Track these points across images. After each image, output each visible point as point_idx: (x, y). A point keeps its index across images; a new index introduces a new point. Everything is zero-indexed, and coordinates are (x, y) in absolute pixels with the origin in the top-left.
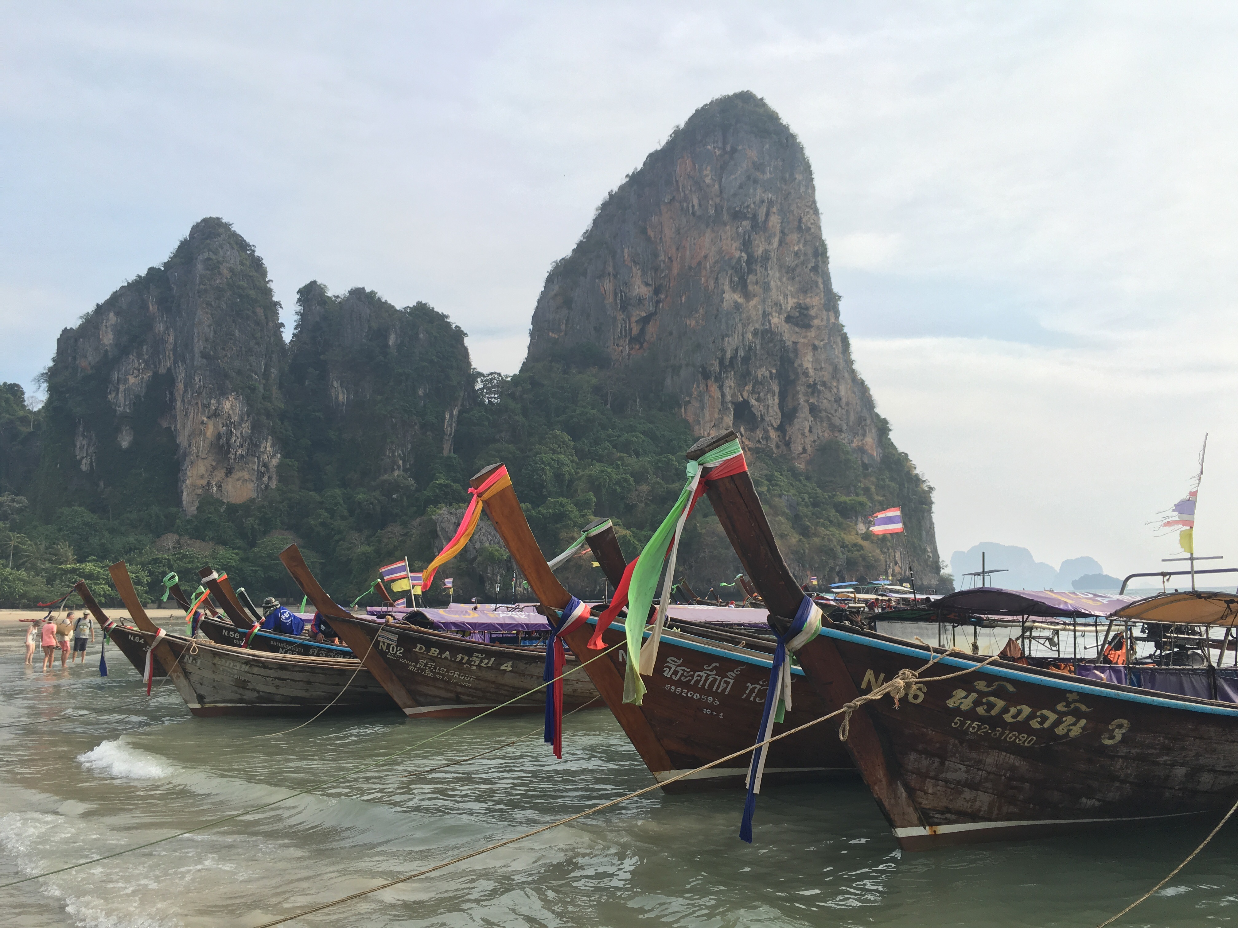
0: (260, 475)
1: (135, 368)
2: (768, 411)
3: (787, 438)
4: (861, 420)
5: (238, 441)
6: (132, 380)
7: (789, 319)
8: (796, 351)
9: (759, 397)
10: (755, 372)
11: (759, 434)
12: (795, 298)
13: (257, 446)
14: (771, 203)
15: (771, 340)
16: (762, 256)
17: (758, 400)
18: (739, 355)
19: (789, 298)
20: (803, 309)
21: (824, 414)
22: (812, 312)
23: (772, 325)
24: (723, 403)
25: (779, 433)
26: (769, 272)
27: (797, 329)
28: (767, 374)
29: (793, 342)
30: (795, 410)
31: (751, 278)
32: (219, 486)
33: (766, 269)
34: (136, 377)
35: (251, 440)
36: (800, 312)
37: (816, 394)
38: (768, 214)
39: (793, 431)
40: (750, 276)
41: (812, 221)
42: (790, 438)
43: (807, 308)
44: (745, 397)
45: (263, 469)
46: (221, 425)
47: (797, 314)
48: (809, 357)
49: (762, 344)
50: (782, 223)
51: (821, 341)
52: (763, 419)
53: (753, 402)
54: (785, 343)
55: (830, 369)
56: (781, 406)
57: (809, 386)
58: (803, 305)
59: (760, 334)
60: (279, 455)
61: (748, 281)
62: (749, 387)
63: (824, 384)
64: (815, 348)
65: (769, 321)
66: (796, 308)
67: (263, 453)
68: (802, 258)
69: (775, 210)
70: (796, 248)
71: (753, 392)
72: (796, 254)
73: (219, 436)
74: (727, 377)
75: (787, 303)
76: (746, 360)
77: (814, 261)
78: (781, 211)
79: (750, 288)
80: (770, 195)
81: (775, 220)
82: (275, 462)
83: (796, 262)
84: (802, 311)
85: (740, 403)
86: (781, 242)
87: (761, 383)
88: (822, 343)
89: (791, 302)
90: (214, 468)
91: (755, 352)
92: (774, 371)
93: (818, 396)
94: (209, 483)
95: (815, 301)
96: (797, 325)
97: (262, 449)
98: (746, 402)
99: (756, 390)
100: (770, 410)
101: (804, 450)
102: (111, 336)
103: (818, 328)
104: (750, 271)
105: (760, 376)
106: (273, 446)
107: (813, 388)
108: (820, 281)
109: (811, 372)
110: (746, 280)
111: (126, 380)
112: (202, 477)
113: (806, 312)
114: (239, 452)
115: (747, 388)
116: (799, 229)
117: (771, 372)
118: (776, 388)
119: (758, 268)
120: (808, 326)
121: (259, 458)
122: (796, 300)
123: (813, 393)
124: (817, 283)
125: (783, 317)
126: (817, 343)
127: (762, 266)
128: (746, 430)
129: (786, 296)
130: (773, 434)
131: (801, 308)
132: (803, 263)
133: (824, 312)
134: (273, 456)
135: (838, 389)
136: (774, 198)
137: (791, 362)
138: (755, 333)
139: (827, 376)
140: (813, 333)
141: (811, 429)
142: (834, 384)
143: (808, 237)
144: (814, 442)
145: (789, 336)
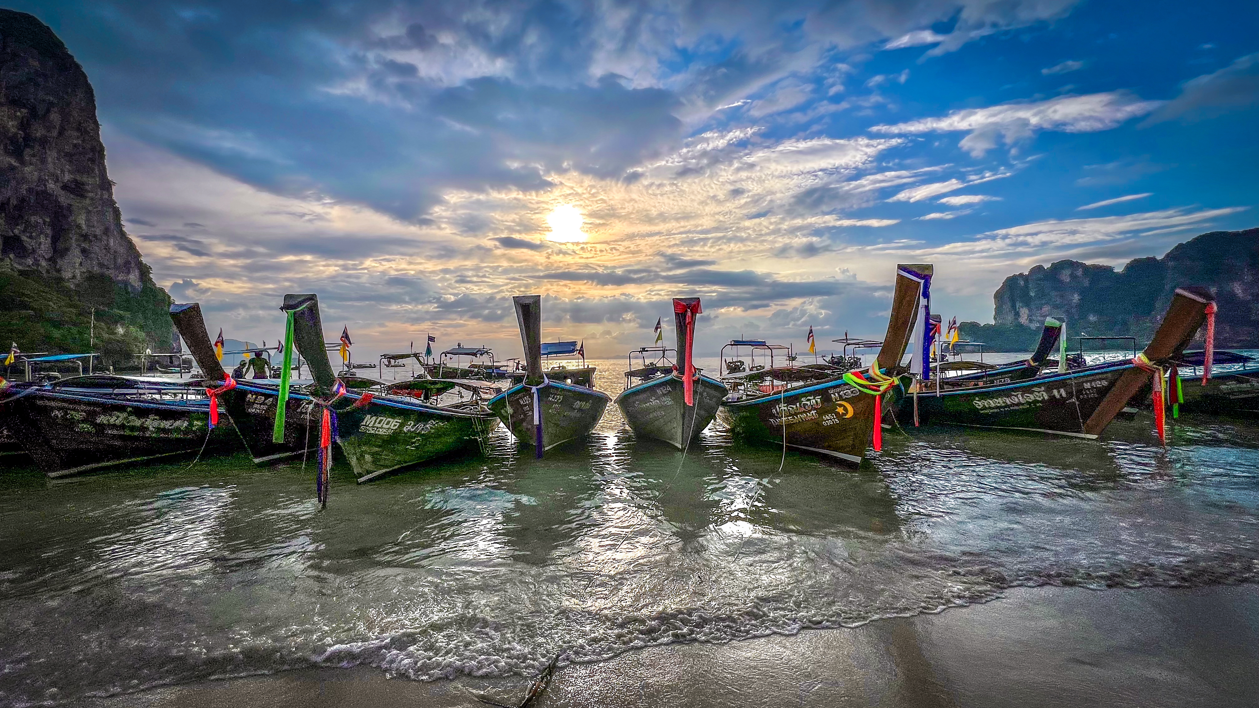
2: (39, 247)
3: (58, 267)
4: (127, 264)
7: (65, 187)
8: (70, 210)
10: (28, 218)
11: (30, 261)
14: (51, 104)
15: (46, 199)
16: (40, 138)
17: (31, 237)
18: (11, 203)
19: (66, 174)
20: (79, 184)
21: (94, 256)
23: (48, 189)
25: (50, 263)
26: (47, 151)
27: (72, 196)
28: (40, 221)
29: (68, 204)
30: (67, 250)
31: (28, 151)
33: (44, 148)
36: (76, 185)
37: (87, 242)
38: (48, 111)
39: (63, 263)
40: (27, 149)
41: (91, 128)
42: (60, 267)
43: (83, 184)
44: (17, 234)
47: (74, 186)
48: (83, 217)
49: (36, 199)
50: (62, 121)
51: (94, 208)
52: (34, 251)
53: (24, 238)
54: (60, 203)
55: (102, 228)
56: (53, 245)
57: (81, 235)
58: (79, 181)
59: (34, 192)
61: (25, 152)
62: (20, 227)
63: (95, 236)
64: (89, 211)
65: (45, 185)
66: (72, 181)
68: (80, 150)
69: (55, 110)
70: (75, 142)
71: (25, 231)
72: (75, 146)
75: (64, 176)
76: (18, 208)
77: (91, 154)
78: (62, 112)
79: (26, 157)
80: (51, 99)
81: (55, 117)
83: (74, 151)
85: (10, 237)
86: (60, 134)
87: (34, 226)
88: (95, 210)
89: (68, 177)
91: (29, 204)
92: (48, 220)
93: (89, 244)
95: (90, 181)
96: (72, 193)
98: (16, 237)
99: (28, 230)
100: (42, 246)
101: (74, 277)
103: (92, 199)
104: (27, 146)
105: (33, 221)
107: (85, 237)
108: (96, 169)
109: (84, 227)
110: (22, 151)
113: (81, 186)
115: (18, 227)
116: (78, 129)
117: (44, 221)
118: (49, 232)
119: (36, 146)
120: (83, 196)
122: (72, 176)
123: (84, 241)
124: (93, 170)
125: (59, 185)
126: (91, 209)
127: (39, 145)
128: (15, 256)
129: (62, 171)
130: (44, 263)
131: (77, 183)
132: (81, 153)
133: (99, 190)
135: (108, 241)
136: (56, 101)
137: (65, 217)
138: (30, 190)
139: (98, 232)
140: (88, 201)
141: (81, 264)
142: (105, 238)
143: (87, 138)
144: (84, 272)
145: (64, 199)
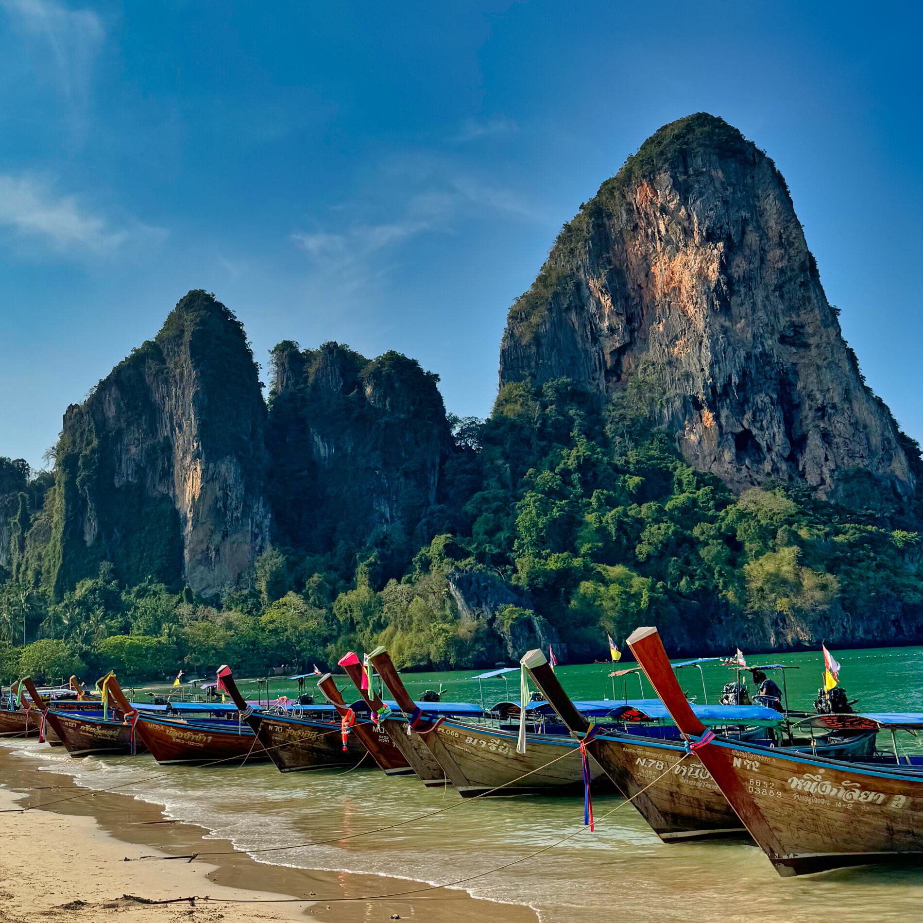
0: (255, 536)
1: (136, 439)
2: (774, 441)
3: (801, 468)
5: (233, 504)
6: (133, 450)
7: (783, 340)
8: (796, 373)
9: (762, 425)
10: (754, 399)
11: (767, 467)
12: (787, 316)
13: (250, 507)
14: (745, 221)
15: (769, 363)
16: (744, 276)
17: (761, 429)
18: (733, 381)
19: (781, 318)
20: (797, 328)
21: (838, 440)
22: (810, 330)
23: (767, 347)
24: (721, 434)
25: (790, 463)
26: (754, 292)
27: (794, 350)
28: (767, 400)
29: (793, 364)
30: (804, 438)
31: (734, 301)
32: (217, 551)
33: (750, 289)
34: (136, 447)
35: (245, 501)
36: (795, 332)
37: (826, 418)
38: (744, 233)
39: (806, 460)
40: (734, 298)
41: (794, 235)
42: (804, 468)
43: (802, 327)
44: (746, 427)
45: (256, 531)
46: (218, 489)
47: (792, 334)
48: (813, 378)
49: (757, 368)
50: (760, 240)
51: (824, 360)
52: (769, 449)
53: (755, 431)
54: (782, 366)
55: (840, 389)
56: (788, 434)
57: (818, 410)
58: (797, 324)
59: (753, 358)
60: (270, 516)
61: (732, 303)
62: (748, 416)
63: (834, 406)
64: (819, 368)
65: (762, 344)
66: (789, 327)
67: (257, 513)
68: (789, 273)
69: (750, 228)
70: (780, 265)
71: (754, 420)
72: (782, 271)
73: (217, 500)
74: (723, 407)
75: (779, 322)
76: (741, 387)
77: (802, 276)
78: (758, 228)
79: (735, 310)
80: (743, 214)
81: (752, 238)
82: (267, 522)
83: (783, 279)
84: (798, 329)
85: (741, 433)
86: (762, 260)
87: (762, 410)
88: (825, 362)
89: (783, 321)
90: (213, 532)
91: (751, 377)
92: (775, 396)
93: (829, 420)
94: (208, 547)
95: (810, 318)
96: (793, 344)
97: (255, 510)
98: (747, 433)
99: (758, 418)
100: (777, 438)
101: (823, 481)
102: (113, 409)
103: (818, 346)
104: (732, 292)
105: (759, 402)
106: (264, 505)
107: (822, 411)
108: (813, 296)
109: (818, 396)
110: (729, 303)
111: (128, 451)
112: (202, 541)
113: (801, 331)
114: (235, 515)
115: (747, 416)
116: (780, 244)
117: (771, 398)
118: (778, 415)
119: (743, 290)
120: (806, 346)
121: (252, 519)
122: (788, 319)
123: (823, 417)
124: (809, 299)
125: (777, 336)
126: (819, 362)
127: (745, 287)
128: (752, 462)
129: (776, 315)
130: (783, 464)
131: (795, 326)
132: (790, 280)
133: (823, 329)
134: (265, 517)
135: (852, 410)
136: (748, 215)
137: (793, 385)
138: (748, 357)
139: (836, 400)
140: (814, 352)
141: (827, 459)
142: (846, 406)
143: (792, 252)
144: (833, 471)
145: (786, 356)
